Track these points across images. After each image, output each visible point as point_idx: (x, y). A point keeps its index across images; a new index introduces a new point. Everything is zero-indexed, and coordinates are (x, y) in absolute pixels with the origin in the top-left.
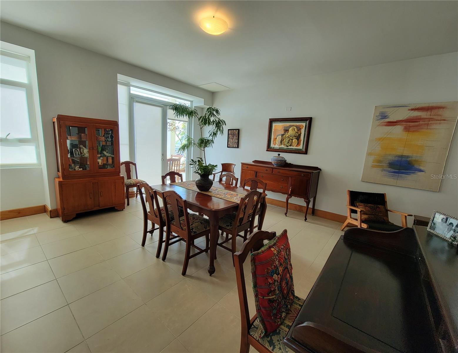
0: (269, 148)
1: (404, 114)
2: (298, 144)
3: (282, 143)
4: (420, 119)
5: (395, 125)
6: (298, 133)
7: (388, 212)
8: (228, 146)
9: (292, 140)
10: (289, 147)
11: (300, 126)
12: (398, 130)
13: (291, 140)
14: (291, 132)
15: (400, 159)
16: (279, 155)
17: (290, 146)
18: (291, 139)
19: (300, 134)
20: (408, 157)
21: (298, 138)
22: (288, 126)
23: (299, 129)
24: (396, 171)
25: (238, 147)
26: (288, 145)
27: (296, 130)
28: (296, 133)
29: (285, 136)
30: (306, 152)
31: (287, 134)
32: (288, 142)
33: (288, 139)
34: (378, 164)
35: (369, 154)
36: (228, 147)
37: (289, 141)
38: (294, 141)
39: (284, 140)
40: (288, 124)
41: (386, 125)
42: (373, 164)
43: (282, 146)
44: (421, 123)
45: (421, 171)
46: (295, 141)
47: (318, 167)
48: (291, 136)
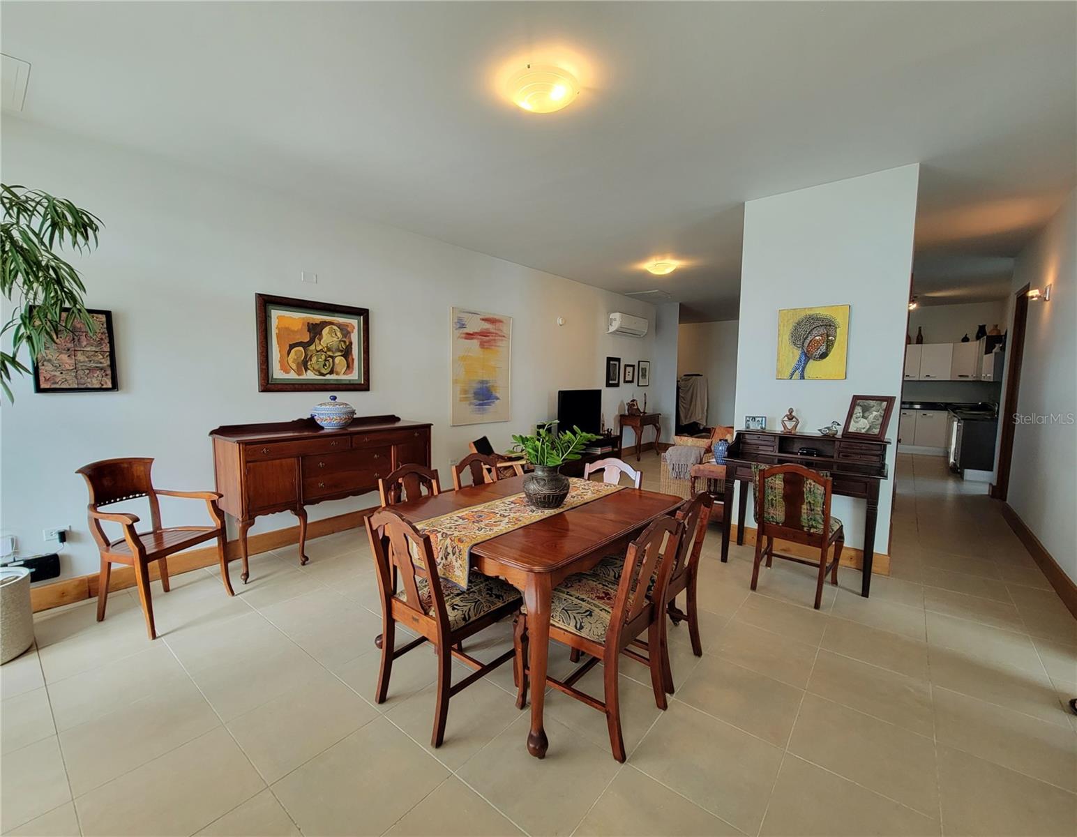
0: (268, 385)
1: (475, 326)
2: (349, 367)
3: (309, 367)
4: (490, 333)
5: (472, 339)
6: (345, 342)
8: (43, 386)
9: (333, 358)
10: (328, 377)
11: (348, 326)
12: (475, 343)
13: (331, 360)
14: (329, 338)
15: (481, 385)
16: (334, 398)
17: (331, 372)
18: (330, 356)
19: (351, 343)
20: (487, 382)
21: (347, 353)
22: (318, 322)
23: (345, 332)
24: (481, 402)
25: (115, 387)
26: (324, 371)
27: (339, 334)
28: (340, 341)
29: (312, 347)
30: (366, 387)
31: (317, 341)
32: (325, 365)
33: (323, 357)
34: (464, 396)
35: (455, 382)
36: (39, 389)
37: (326, 360)
38: (337, 360)
39: (314, 359)
40: (317, 318)
41: (466, 338)
42: (462, 396)
43: (310, 375)
44: (491, 338)
45: (498, 399)
46: (340, 360)
47: (394, 416)
48: (329, 349)
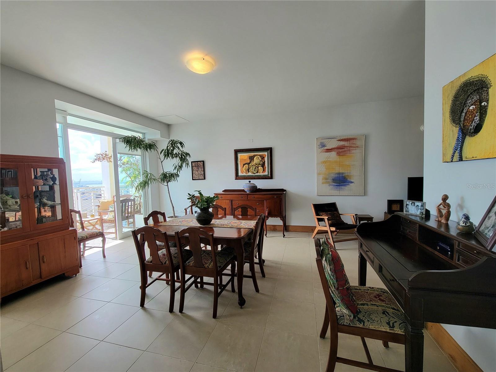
0: (237, 177)
1: (333, 144)
2: (264, 170)
3: (250, 171)
4: (345, 147)
5: (331, 152)
6: (262, 161)
7: (341, 215)
8: (194, 179)
9: (258, 167)
10: (256, 174)
11: (263, 155)
12: (333, 154)
13: (257, 168)
14: (256, 160)
15: (338, 175)
16: (250, 182)
17: (257, 173)
18: (257, 167)
19: (264, 162)
20: (343, 173)
21: (263, 165)
22: (253, 155)
23: (262, 157)
24: (338, 184)
25: (204, 179)
26: (255, 172)
27: (260, 159)
28: (260, 161)
29: (251, 164)
30: (271, 177)
31: (252, 162)
33: (254, 167)
34: (326, 181)
35: (319, 174)
36: (193, 180)
37: (255, 168)
38: (259, 168)
39: (251, 168)
40: (252, 154)
41: (326, 152)
42: (323, 181)
43: (250, 174)
44: (346, 149)
45: (352, 182)
46: (260, 168)
47: (283, 189)
48: (256, 164)
